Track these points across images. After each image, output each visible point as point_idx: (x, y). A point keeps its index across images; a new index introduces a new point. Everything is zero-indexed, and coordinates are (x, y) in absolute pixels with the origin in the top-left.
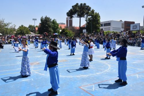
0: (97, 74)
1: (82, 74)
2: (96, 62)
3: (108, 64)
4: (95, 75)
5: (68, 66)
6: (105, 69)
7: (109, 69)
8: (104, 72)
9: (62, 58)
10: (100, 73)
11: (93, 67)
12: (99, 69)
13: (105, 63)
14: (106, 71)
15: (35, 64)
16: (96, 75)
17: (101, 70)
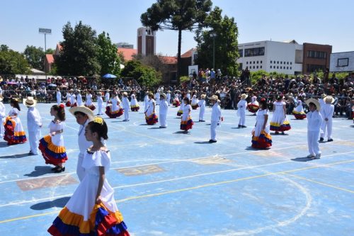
0: (281, 224)
1: (230, 228)
2: (258, 174)
3: (296, 184)
4: (277, 231)
5: (174, 191)
6: (297, 205)
7: (309, 204)
8: (300, 216)
9: (145, 160)
10: (289, 222)
11: (254, 194)
12: (278, 205)
13: (287, 179)
14: (304, 211)
15: (59, 182)
16: (278, 228)
17: (287, 209)
